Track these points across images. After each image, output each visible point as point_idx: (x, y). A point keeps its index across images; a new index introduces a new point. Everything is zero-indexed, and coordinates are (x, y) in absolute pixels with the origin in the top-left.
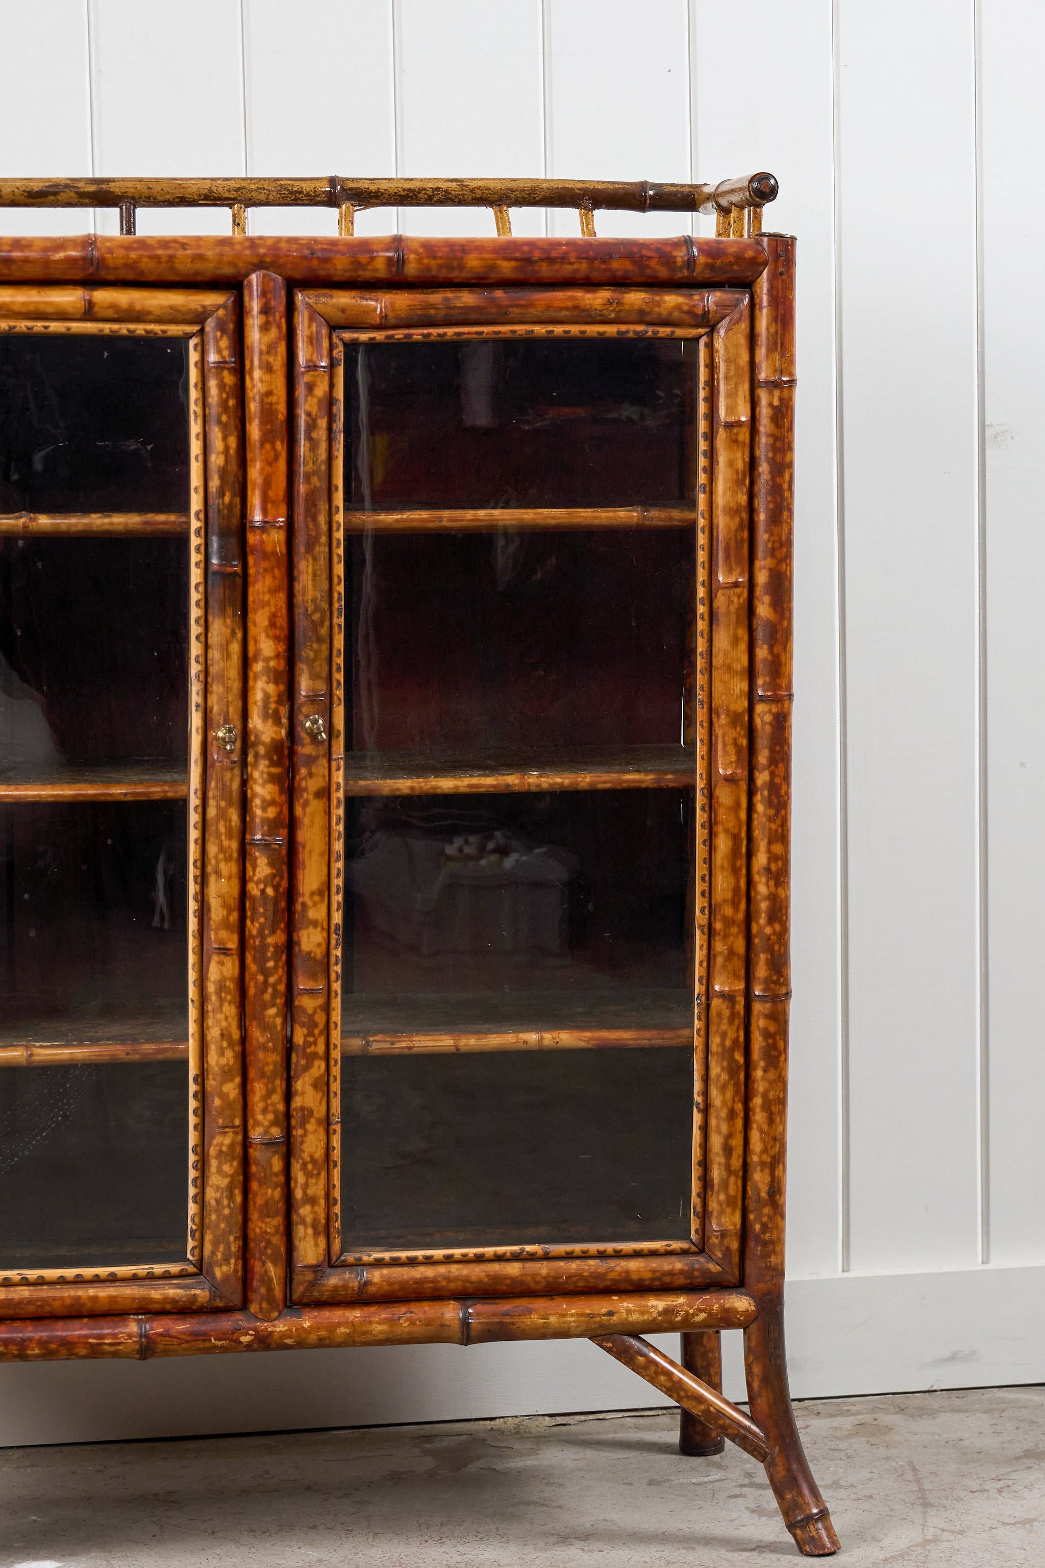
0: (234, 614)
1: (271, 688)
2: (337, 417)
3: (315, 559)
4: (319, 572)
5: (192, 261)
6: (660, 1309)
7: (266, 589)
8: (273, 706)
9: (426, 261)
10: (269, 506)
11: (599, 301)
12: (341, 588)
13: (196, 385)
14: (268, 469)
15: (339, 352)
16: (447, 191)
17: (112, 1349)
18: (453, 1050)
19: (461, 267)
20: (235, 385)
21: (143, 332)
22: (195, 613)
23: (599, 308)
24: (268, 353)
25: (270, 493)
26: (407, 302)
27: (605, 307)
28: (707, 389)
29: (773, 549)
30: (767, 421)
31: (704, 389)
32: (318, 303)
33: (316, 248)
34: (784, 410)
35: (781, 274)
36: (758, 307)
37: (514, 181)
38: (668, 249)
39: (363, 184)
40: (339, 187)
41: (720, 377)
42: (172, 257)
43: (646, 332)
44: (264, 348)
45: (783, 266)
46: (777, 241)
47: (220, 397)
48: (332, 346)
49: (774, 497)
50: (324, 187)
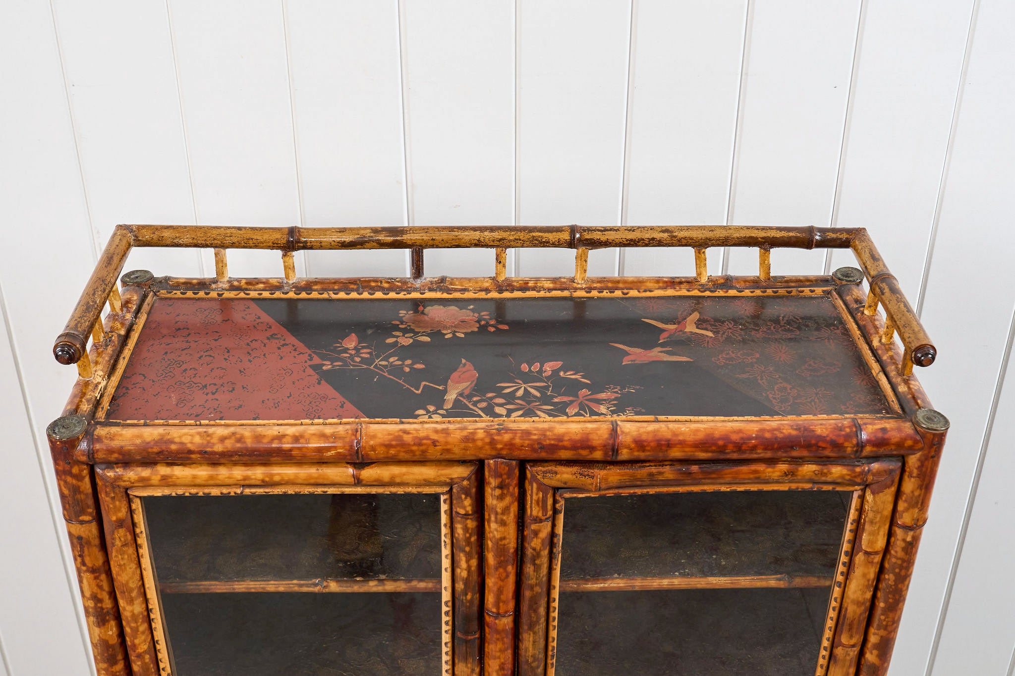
0: (474, 659)
2: (557, 545)
3: (537, 632)
4: (538, 639)
5: (441, 454)
7: (497, 650)
10: (501, 604)
11: (778, 474)
12: (554, 643)
13: (445, 525)
14: (502, 583)
15: (561, 505)
16: (659, 241)
20: (477, 528)
21: (403, 492)
22: (445, 657)
23: (776, 478)
24: (503, 513)
25: (502, 596)
26: (619, 478)
27: (781, 478)
28: (855, 524)
29: (887, 626)
30: (899, 549)
31: (852, 524)
32: (544, 477)
33: (545, 443)
34: (914, 543)
35: (933, 457)
36: (907, 473)
37: (712, 231)
38: (841, 441)
39: (596, 236)
40: (578, 236)
41: (867, 519)
42: (424, 452)
43: (812, 488)
44: (499, 510)
45: (935, 451)
46: (934, 435)
47: (464, 535)
48: (555, 502)
49: (894, 596)
50: (566, 235)
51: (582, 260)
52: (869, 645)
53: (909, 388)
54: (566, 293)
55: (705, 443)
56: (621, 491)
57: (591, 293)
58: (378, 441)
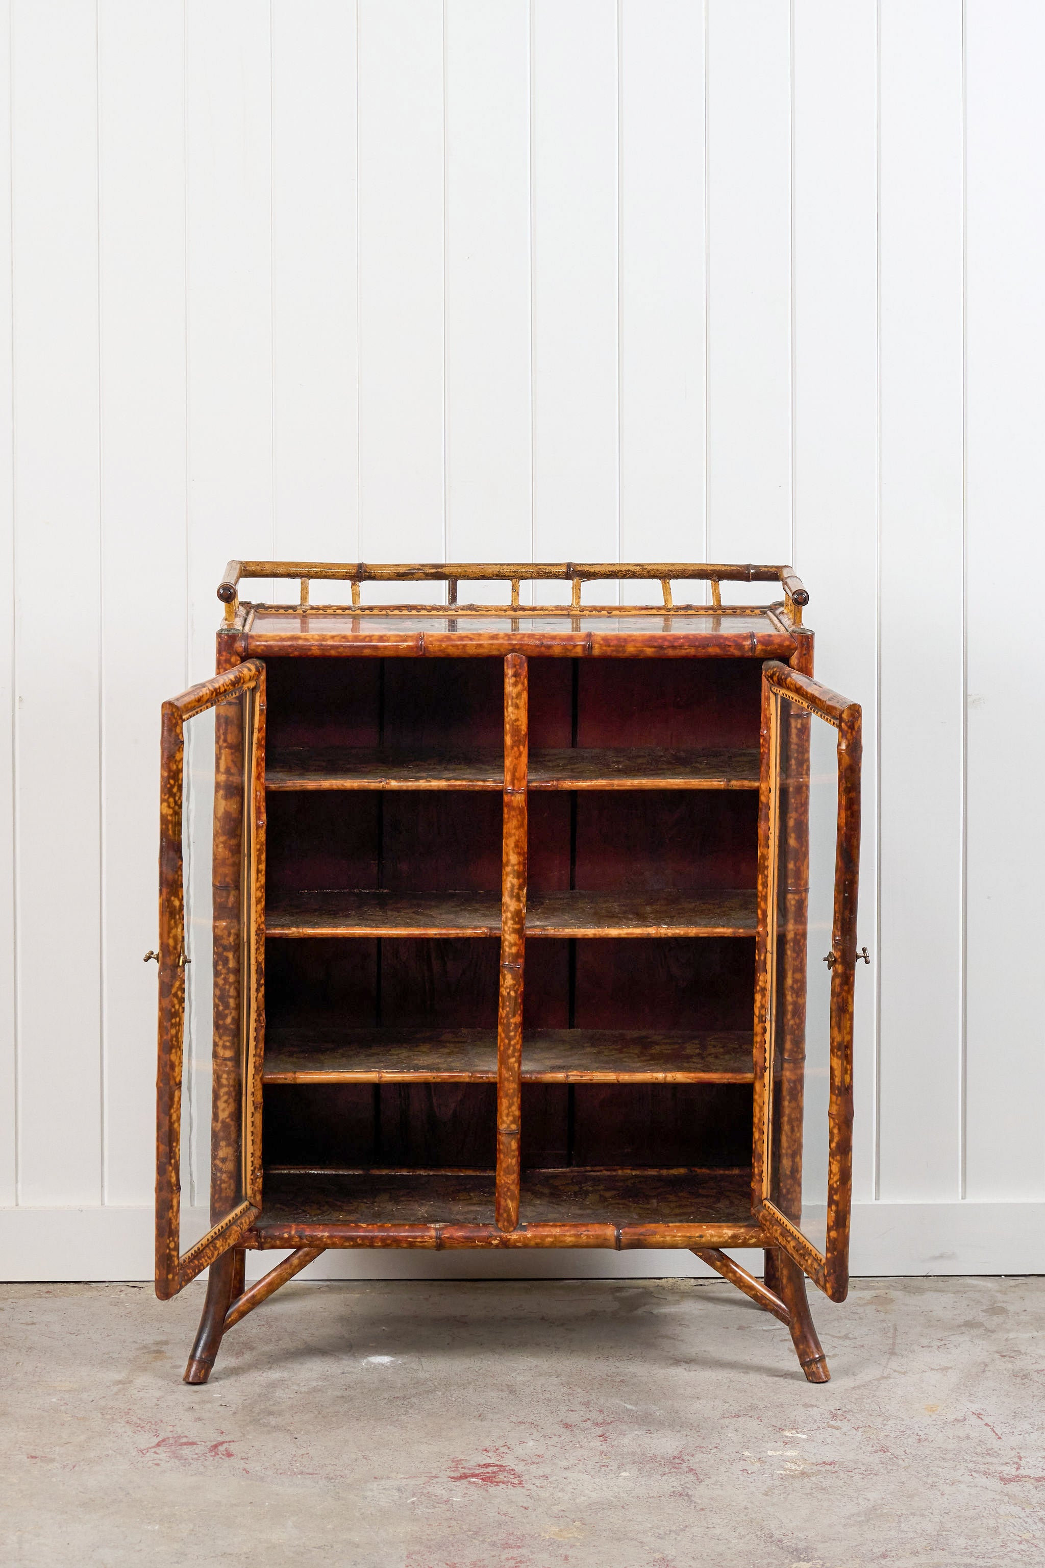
1: (515, 881)
6: (730, 1235)
7: (514, 827)
8: (516, 891)
9: (604, 648)
10: (516, 781)
14: (515, 761)
16: (634, 572)
17: (421, 1244)
18: (616, 1081)
19: (624, 651)
24: (517, 698)
25: (516, 774)
35: (808, 654)
37: (674, 566)
38: (741, 641)
39: (586, 568)
40: (574, 570)
45: (809, 652)
46: (804, 636)
50: (564, 569)
51: (577, 590)
57: (584, 612)
58: (434, 638)
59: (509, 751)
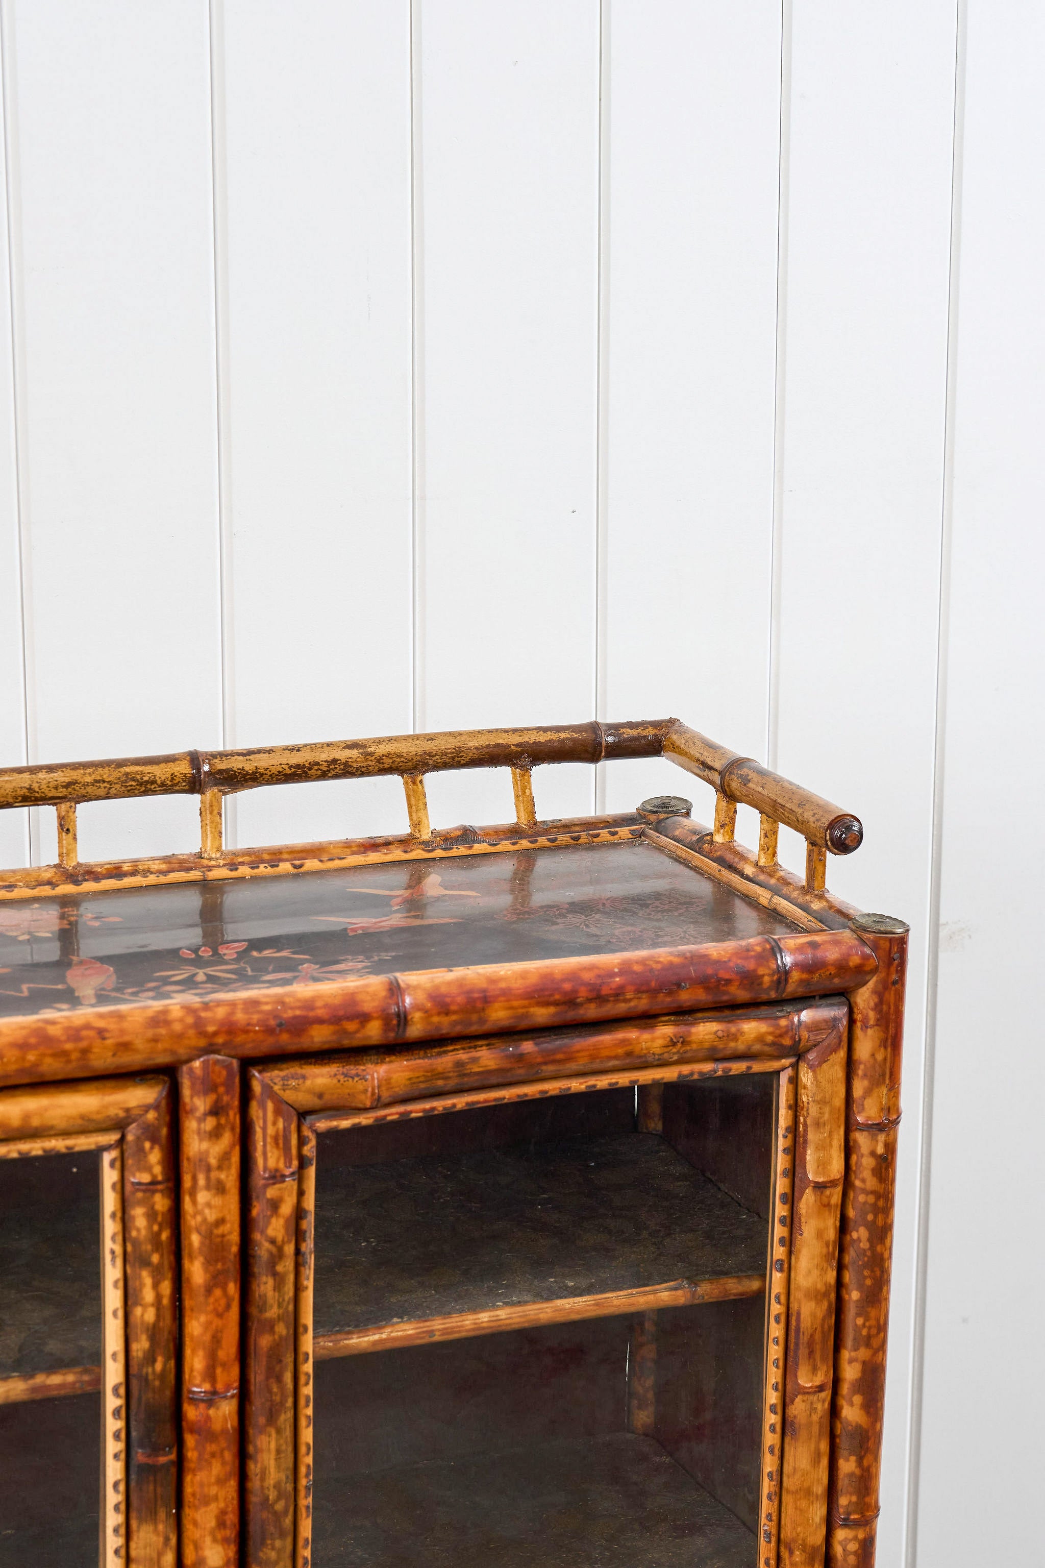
0: (168, 1513)
2: (307, 1234)
3: (279, 1431)
4: (284, 1447)
5: (114, 1055)
7: (213, 1480)
9: (435, 1019)
10: (219, 1371)
11: (660, 1042)
12: (309, 1460)
13: (113, 1215)
14: (217, 1322)
15: (311, 1149)
19: (482, 1021)
20: (170, 1210)
21: (40, 1153)
22: (113, 1519)
23: (658, 1051)
25: (218, 1355)
26: (407, 1074)
27: (666, 1050)
28: (790, 1136)
29: (869, 1337)
30: (867, 1174)
31: (785, 1137)
32: (285, 1088)
33: (285, 1015)
34: (890, 1157)
35: (894, 983)
36: (859, 1024)
37: (432, 739)
38: (751, 965)
39: (237, 764)
40: (206, 768)
41: (809, 1122)
42: (85, 1052)
43: (715, 1071)
44: (213, 1161)
45: (897, 971)
46: (891, 940)
47: (150, 1227)
48: (302, 1142)
49: (872, 1271)
50: (184, 768)
51: (212, 816)
52: (845, 1389)
53: (828, 901)
54: (195, 875)
55: (542, 990)
56: (409, 1107)
57: (239, 871)
59: (201, 1299)
